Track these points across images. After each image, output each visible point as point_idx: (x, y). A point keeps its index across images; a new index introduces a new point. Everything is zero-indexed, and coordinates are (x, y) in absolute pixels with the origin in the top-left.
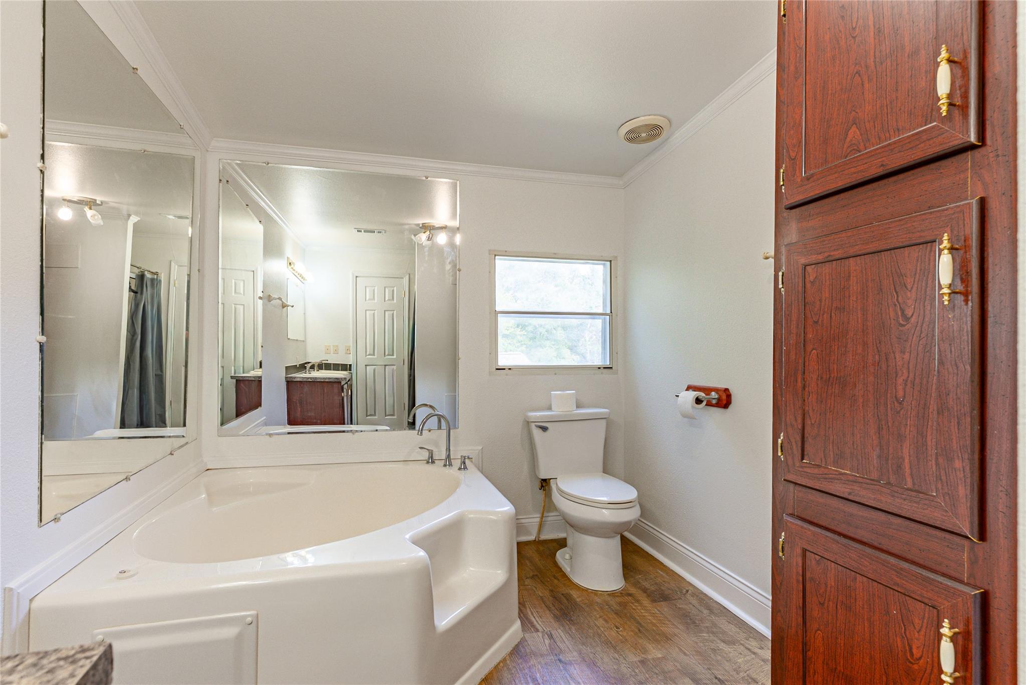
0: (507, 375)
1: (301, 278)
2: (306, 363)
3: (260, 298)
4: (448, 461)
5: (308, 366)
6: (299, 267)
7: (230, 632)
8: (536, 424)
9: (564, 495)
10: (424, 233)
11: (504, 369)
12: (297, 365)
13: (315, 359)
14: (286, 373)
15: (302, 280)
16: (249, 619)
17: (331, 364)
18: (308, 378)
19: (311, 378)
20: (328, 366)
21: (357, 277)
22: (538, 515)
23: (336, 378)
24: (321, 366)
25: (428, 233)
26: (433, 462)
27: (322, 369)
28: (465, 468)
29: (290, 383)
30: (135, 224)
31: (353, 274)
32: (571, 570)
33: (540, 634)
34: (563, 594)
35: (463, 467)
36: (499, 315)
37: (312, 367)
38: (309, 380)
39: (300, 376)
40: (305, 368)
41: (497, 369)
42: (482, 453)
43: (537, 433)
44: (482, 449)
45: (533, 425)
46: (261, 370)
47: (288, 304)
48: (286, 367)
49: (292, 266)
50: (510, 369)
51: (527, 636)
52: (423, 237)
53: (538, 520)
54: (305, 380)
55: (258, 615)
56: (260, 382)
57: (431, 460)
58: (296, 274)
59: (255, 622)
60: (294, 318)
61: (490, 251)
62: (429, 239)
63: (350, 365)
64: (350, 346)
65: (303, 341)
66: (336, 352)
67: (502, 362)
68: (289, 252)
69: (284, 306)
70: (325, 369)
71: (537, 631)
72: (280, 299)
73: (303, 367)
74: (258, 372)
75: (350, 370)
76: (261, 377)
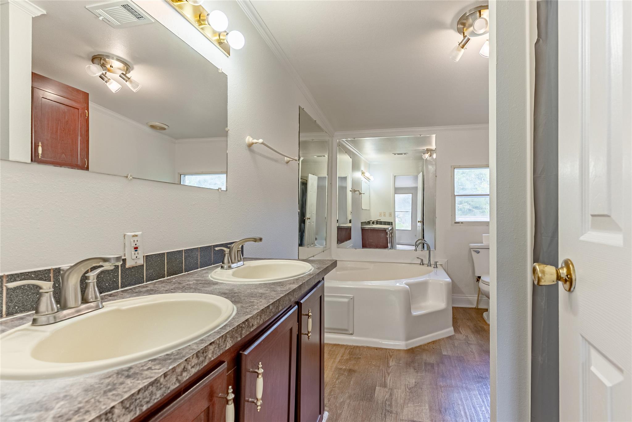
0: (460, 226)
1: (368, 179)
2: (370, 221)
3: (351, 191)
4: (429, 265)
5: (371, 222)
6: (367, 174)
7: (346, 300)
8: (473, 249)
9: (485, 283)
10: (427, 153)
11: (459, 223)
12: (366, 222)
13: (374, 219)
14: (361, 226)
15: (368, 180)
16: (351, 297)
17: (382, 221)
18: (371, 228)
19: (372, 228)
20: (381, 223)
21: (395, 176)
22: (477, 296)
23: (384, 228)
24: (378, 222)
25: (429, 153)
26: (423, 264)
27: (378, 224)
28: (437, 267)
29: (363, 230)
30: (302, 161)
31: (393, 175)
32: (487, 318)
33: (462, 335)
34: (480, 326)
35: (436, 266)
36: (456, 197)
37: (373, 223)
38: (372, 229)
39: (367, 227)
40: (370, 223)
41: (455, 223)
42: (447, 263)
43: (474, 254)
44: (447, 261)
45: (472, 249)
46: (351, 224)
47: (362, 193)
48: (361, 222)
49: (364, 174)
50: (462, 223)
51: (456, 334)
52: (427, 156)
53: (477, 298)
54: (370, 229)
55: (354, 297)
56: (351, 229)
57: (422, 264)
58: (366, 177)
59: (353, 299)
60: (364, 199)
61: (451, 166)
62: (430, 156)
63: (392, 222)
64: (391, 213)
65: (369, 210)
66: (384, 215)
67: (458, 220)
68: (363, 168)
69: (360, 194)
70: (380, 224)
71: (462, 334)
72: (359, 191)
73: (369, 223)
74: (350, 225)
75: (392, 225)
76: (351, 227)
